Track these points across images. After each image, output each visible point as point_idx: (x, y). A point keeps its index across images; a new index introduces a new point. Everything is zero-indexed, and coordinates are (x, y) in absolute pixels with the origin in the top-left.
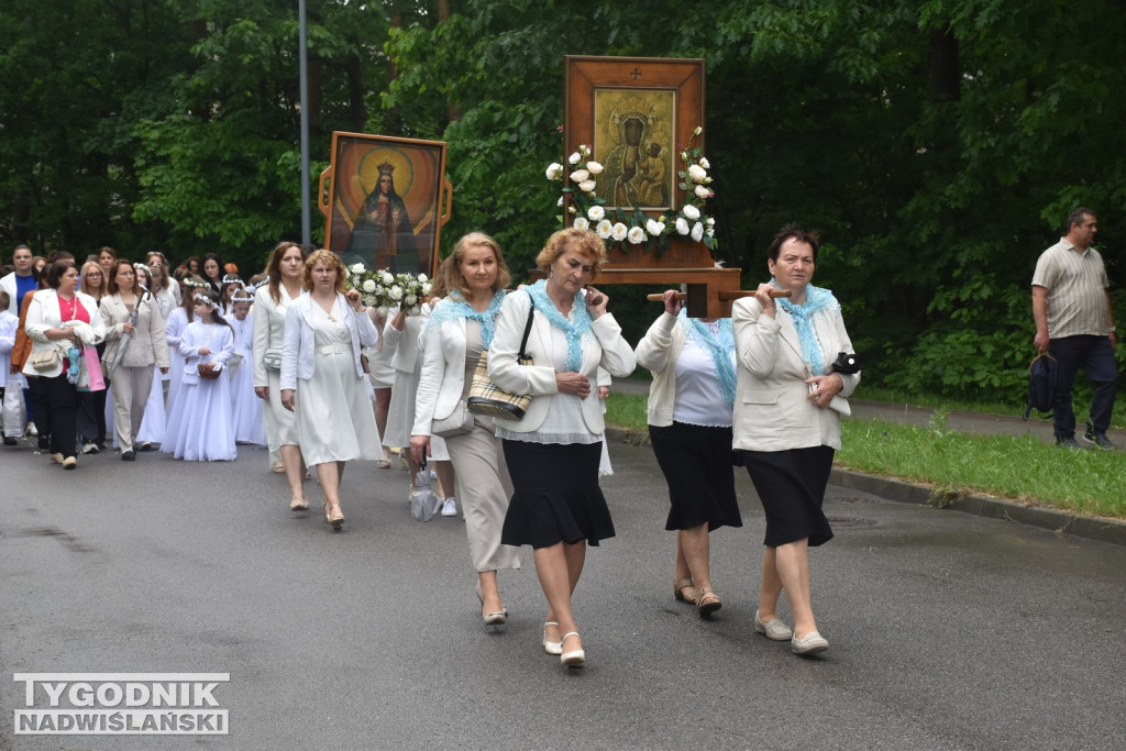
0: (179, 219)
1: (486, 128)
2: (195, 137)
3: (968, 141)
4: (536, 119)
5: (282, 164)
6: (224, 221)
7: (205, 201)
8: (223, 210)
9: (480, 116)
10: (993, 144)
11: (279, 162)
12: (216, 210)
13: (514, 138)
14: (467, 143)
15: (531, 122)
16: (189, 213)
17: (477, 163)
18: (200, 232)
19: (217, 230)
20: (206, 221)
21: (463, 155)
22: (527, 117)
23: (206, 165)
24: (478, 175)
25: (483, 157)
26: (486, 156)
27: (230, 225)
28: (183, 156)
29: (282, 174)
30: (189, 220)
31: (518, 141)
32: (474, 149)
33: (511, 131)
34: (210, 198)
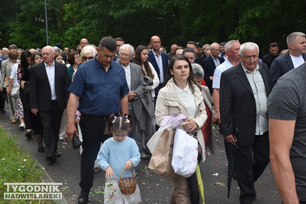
0: (19, 43)
1: (85, 25)
2: (22, 26)
3: (184, 28)
4: (97, 23)
5: (41, 32)
6: (28, 44)
7: (24, 39)
8: (28, 41)
9: (84, 22)
10: (188, 29)
11: (40, 31)
12: (26, 41)
13: (91, 27)
14: (81, 28)
15: (95, 24)
16: (21, 42)
17: (84, 32)
18: (24, 46)
19: (27, 45)
20: (24, 44)
21: (81, 30)
22: (95, 23)
23: (24, 32)
24: (85, 34)
25: (85, 31)
26: (86, 30)
27: (30, 44)
28: (18, 30)
29: (41, 33)
30: (21, 43)
31: (92, 28)
32: (83, 29)
33: (91, 25)
34: (25, 39)
